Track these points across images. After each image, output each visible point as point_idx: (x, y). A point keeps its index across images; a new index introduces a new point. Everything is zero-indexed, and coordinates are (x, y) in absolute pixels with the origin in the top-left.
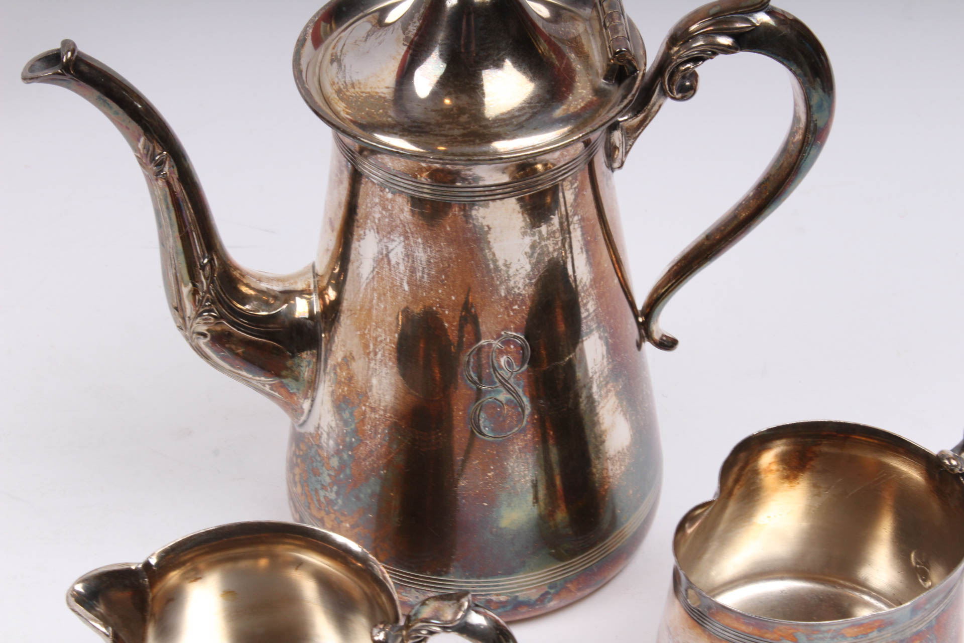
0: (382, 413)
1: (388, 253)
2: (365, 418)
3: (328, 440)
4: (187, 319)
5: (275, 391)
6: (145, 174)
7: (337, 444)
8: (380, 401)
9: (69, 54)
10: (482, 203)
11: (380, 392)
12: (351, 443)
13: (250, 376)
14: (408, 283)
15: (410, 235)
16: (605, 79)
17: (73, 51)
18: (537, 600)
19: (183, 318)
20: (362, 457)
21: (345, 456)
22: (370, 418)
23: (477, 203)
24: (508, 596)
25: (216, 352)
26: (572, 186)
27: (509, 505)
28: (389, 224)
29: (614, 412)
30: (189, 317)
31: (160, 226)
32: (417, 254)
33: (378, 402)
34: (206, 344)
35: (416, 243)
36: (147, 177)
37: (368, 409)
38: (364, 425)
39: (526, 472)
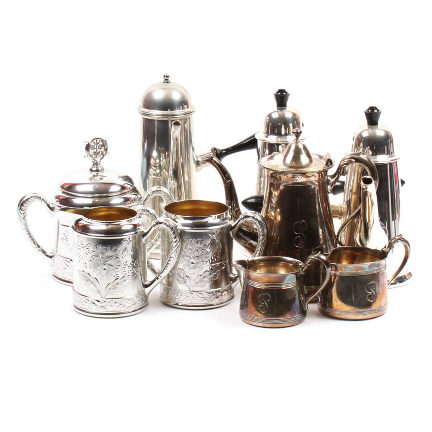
5: (249, 246)
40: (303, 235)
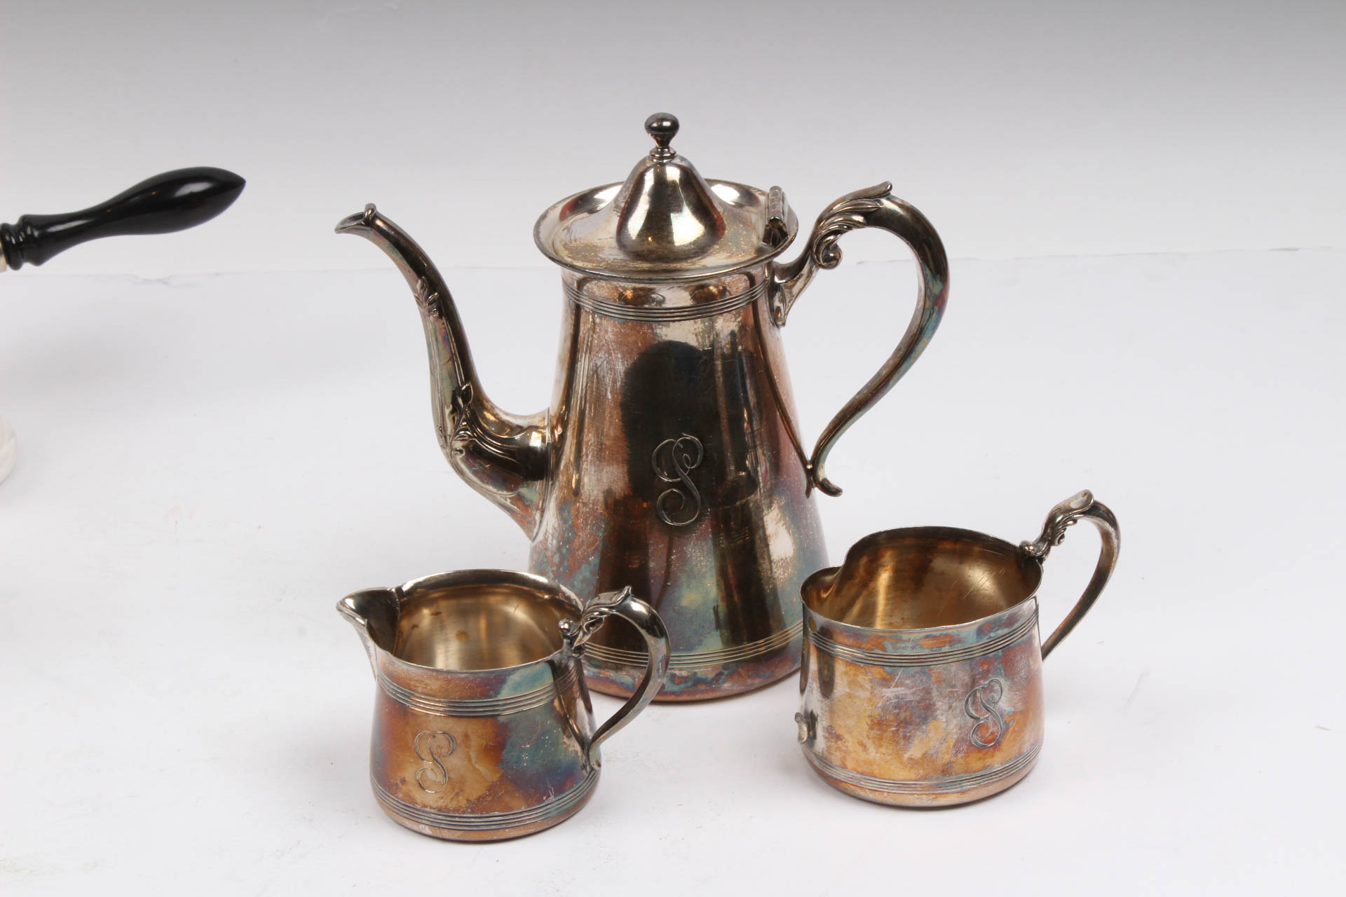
0: (591, 506)
1: (597, 368)
2: (579, 512)
3: (552, 540)
4: (448, 437)
5: (514, 505)
6: (420, 312)
7: (559, 542)
8: (590, 495)
9: (370, 211)
10: (664, 323)
11: (590, 489)
12: (569, 537)
13: (495, 490)
14: (611, 392)
15: (612, 352)
16: (764, 241)
17: (373, 211)
18: (713, 679)
19: (445, 437)
20: (577, 548)
21: (564, 551)
22: (582, 512)
23: (661, 323)
24: (688, 672)
25: (470, 467)
26: (736, 319)
27: (688, 587)
28: (598, 344)
29: (777, 523)
30: (449, 435)
31: (431, 357)
32: (617, 367)
33: (588, 498)
34: (462, 459)
35: (616, 358)
36: (422, 314)
37: (581, 506)
38: (578, 519)
39: (702, 558)
40: (691, 484)
